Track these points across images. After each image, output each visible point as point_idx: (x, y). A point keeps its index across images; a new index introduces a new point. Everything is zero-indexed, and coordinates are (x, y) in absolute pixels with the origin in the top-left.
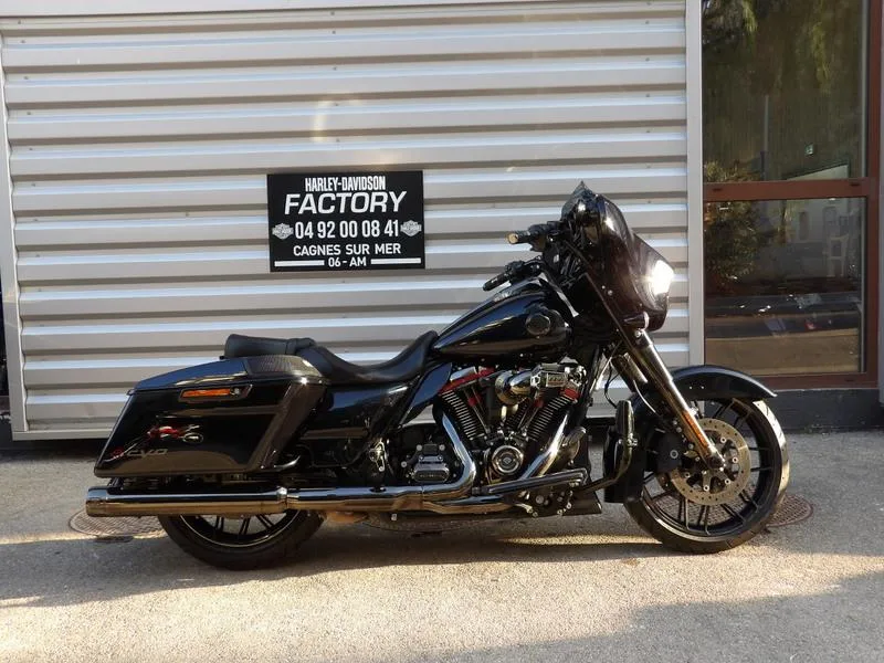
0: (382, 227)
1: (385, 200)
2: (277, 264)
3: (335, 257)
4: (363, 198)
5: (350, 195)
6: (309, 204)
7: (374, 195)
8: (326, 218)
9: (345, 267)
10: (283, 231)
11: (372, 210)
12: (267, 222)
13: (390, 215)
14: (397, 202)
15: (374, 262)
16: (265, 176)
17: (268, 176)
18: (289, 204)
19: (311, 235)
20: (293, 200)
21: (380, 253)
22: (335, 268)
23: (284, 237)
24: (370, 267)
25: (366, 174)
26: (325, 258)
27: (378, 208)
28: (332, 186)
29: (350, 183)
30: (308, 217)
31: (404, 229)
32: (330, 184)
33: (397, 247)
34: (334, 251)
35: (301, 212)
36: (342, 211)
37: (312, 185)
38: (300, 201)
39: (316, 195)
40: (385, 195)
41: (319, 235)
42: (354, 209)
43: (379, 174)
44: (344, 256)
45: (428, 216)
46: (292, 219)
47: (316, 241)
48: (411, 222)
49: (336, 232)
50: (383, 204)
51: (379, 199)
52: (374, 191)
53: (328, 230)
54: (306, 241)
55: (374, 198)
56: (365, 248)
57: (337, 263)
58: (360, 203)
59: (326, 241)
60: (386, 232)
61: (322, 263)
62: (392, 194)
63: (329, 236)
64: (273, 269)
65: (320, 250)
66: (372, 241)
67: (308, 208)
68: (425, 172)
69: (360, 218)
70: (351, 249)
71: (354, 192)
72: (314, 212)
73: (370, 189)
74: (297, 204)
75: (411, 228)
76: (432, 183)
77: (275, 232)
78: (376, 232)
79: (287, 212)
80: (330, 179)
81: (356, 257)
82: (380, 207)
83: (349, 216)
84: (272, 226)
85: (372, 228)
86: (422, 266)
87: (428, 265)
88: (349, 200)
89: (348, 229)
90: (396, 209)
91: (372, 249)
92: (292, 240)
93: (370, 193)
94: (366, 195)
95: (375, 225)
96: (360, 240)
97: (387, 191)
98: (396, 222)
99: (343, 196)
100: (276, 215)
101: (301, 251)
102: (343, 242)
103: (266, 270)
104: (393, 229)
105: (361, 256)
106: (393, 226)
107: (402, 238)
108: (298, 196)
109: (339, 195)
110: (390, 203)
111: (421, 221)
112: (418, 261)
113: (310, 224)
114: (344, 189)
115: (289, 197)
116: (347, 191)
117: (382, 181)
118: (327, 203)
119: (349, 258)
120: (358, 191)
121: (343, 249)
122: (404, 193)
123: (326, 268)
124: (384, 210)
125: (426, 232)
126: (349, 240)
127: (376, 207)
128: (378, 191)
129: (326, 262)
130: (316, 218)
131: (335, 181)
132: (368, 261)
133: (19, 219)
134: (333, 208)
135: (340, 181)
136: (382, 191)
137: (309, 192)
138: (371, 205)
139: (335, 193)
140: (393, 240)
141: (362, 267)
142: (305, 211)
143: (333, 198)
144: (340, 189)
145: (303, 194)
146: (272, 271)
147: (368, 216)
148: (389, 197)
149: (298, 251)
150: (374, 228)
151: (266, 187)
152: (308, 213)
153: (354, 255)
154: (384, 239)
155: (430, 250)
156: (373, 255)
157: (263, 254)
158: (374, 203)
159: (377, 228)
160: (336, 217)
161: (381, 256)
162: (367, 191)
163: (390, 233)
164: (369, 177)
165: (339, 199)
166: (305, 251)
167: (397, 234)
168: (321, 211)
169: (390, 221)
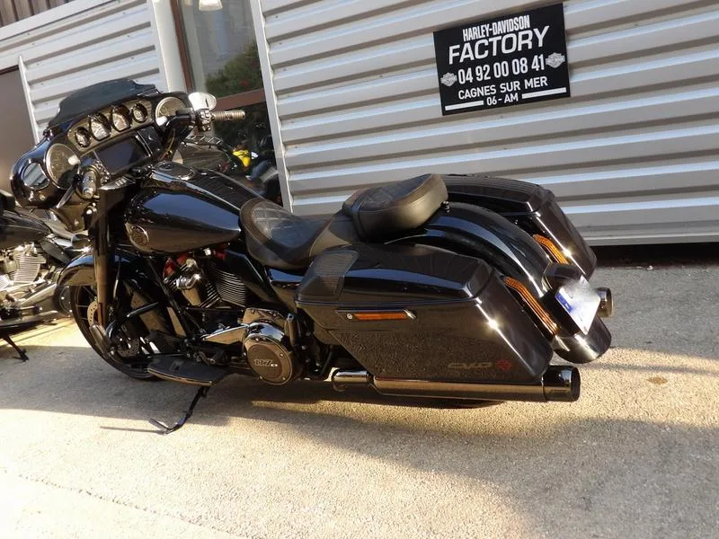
0: (530, 64)
1: (531, 37)
2: (448, 108)
3: (492, 96)
4: (512, 38)
5: (500, 38)
6: (467, 53)
7: (521, 34)
8: (482, 62)
9: (501, 104)
10: (449, 79)
11: (520, 49)
12: (436, 73)
13: (536, 50)
14: (541, 37)
15: (525, 96)
16: (432, 35)
17: (434, 33)
18: (452, 55)
19: (471, 79)
20: (454, 51)
21: (529, 88)
22: (493, 106)
23: (450, 85)
24: (521, 101)
25: (512, 16)
26: (483, 98)
27: (525, 46)
28: (485, 33)
29: (499, 27)
30: (467, 64)
31: (549, 61)
32: (483, 31)
33: (544, 80)
34: (491, 91)
35: (461, 61)
36: (495, 54)
37: (468, 34)
38: (460, 50)
39: (473, 43)
40: (530, 33)
41: (478, 78)
42: (504, 51)
43: (523, 14)
44: (499, 95)
45: (570, 46)
46: (454, 69)
47: (476, 84)
48: (555, 54)
49: (491, 74)
50: (529, 42)
51: (525, 37)
52: (520, 30)
53: (484, 72)
54: (468, 86)
55: (520, 37)
56: (516, 85)
57: (493, 101)
58: (509, 43)
59: (484, 83)
60: (533, 67)
61: (481, 103)
62: (536, 30)
63: (486, 78)
64: (445, 113)
65: (483, 91)
66: (521, 77)
67: (467, 56)
68: (564, 3)
69: (509, 58)
70: (504, 88)
71: (503, 35)
72: (472, 59)
73: (516, 29)
74: (458, 54)
75: (555, 60)
76: (571, 15)
77: (444, 81)
78: (524, 68)
79: (451, 62)
80: (482, 27)
81: (509, 93)
82: (527, 45)
83: (501, 57)
84: (440, 76)
85: (521, 66)
86: (567, 94)
87: (573, 94)
88: (499, 43)
89: (501, 69)
90: (540, 44)
91: (522, 85)
92: (457, 86)
93: (516, 33)
94: (514, 36)
95: (523, 62)
96: (512, 78)
97: (531, 29)
98: (541, 57)
99: (494, 40)
100: (443, 67)
101: (464, 94)
102: (496, 82)
103: (440, 114)
104: (540, 64)
105: (513, 92)
106: (539, 60)
107: (548, 71)
108: (458, 46)
109: (490, 40)
110: (535, 40)
111: (564, 52)
112: (563, 90)
113: (470, 69)
114: (494, 34)
115: (451, 48)
116: (497, 35)
117: (525, 21)
118: (482, 49)
119: (503, 96)
120: (507, 33)
121: (498, 89)
122: (546, 28)
123: (485, 107)
124: (530, 47)
125: (571, 60)
126: (503, 79)
127: (523, 45)
128: (524, 30)
129: (485, 102)
130: (474, 64)
131: (487, 27)
132: (520, 96)
133: (280, 96)
134: (487, 52)
135: (491, 27)
136: (527, 29)
137: (467, 42)
138: (518, 44)
139: (487, 38)
140: (540, 73)
141: (515, 103)
142: (465, 59)
143: (487, 44)
144: (491, 35)
145: (462, 44)
146: (444, 114)
147: (517, 55)
148: (534, 35)
149: (462, 95)
150: (523, 65)
151: (433, 43)
152: (467, 60)
153: (507, 92)
154: (532, 74)
155: (573, 80)
156: (523, 90)
157: (436, 101)
158: (521, 42)
159: (525, 65)
160: (490, 60)
161: (530, 90)
162: (515, 32)
163: (537, 68)
164: (516, 18)
165: (491, 44)
166: (468, 94)
167: (543, 68)
168: (478, 57)
169: (536, 57)
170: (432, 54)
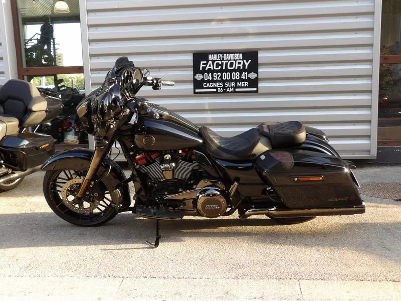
0: (241, 75)
1: (242, 64)
2: (197, 91)
3: (220, 88)
4: (233, 63)
5: (227, 61)
6: (210, 66)
7: (237, 61)
8: (217, 71)
9: (224, 92)
10: (199, 77)
11: (236, 68)
12: (192, 73)
13: (244, 70)
14: (247, 64)
15: (237, 90)
16: (192, 54)
18: (202, 66)
19: (211, 78)
20: (203, 64)
22: (220, 92)
23: (199, 80)
24: (235, 92)
25: (234, 53)
26: (216, 88)
28: (220, 58)
29: (227, 57)
30: (209, 71)
31: (250, 76)
32: (219, 57)
33: (247, 84)
34: (220, 85)
35: (207, 69)
36: (224, 68)
37: (211, 57)
38: (206, 64)
39: (213, 62)
40: (242, 61)
41: (214, 78)
42: (229, 68)
43: (240, 53)
44: (224, 87)
45: (260, 70)
46: (203, 72)
47: (213, 81)
48: (253, 73)
49: (221, 77)
51: (239, 63)
52: (237, 60)
53: (218, 76)
54: (209, 81)
55: (237, 63)
56: (233, 84)
57: (221, 90)
58: (231, 65)
59: (217, 81)
60: (242, 77)
61: (215, 90)
62: (245, 61)
63: (218, 79)
64: (195, 93)
65: (214, 85)
66: (236, 81)
67: (210, 67)
68: (259, 52)
70: (227, 85)
71: (229, 60)
72: (212, 69)
73: (236, 59)
74: (205, 66)
75: (253, 76)
76: (262, 57)
77: (196, 77)
78: (238, 77)
79: (201, 69)
80: (219, 55)
81: (229, 88)
82: (240, 67)
83: (227, 70)
84: (194, 75)
85: (236, 76)
86: (257, 91)
87: (259, 91)
88: (227, 64)
89: (226, 76)
90: (246, 68)
91: (236, 84)
92: (203, 80)
93: (236, 61)
94: (234, 62)
95: (238, 74)
96: (231, 80)
97: (243, 60)
98: (246, 73)
99: (224, 62)
100: (196, 70)
102: (224, 82)
103: (192, 93)
104: (245, 76)
105: (232, 87)
106: (245, 75)
107: (249, 80)
108: (205, 62)
109: (222, 62)
110: (244, 65)
111: (257, 73)
112: (255, 89)
113: (210, 74)
115: (202, 62)
116: (226, 60)
117: (241, 56)
118: (218, 65)
119: (226, 88)
120: (231, 60)
121: (224, 85)
122: (250, 61)
123: (217, 92)
124: (241, 68)
125: (259, 77)
126: (227, 81)
127: (238, 67)
128: (239, 60)
129: (217, 90)
130: (213, 71)
131: (221, 56)
132: (234, 90)
133: (92, 72)
134: (220, 67)
135: (223, 56)
137: (210, 61)
139: (221, 61)
140: (245, 80)
141: (232, 92)
142: (208, 69)
143: (220, 63)
144: (223, 59)
145: (208, 61)
146: (194, 93)
147: (235, 70)
148: (244, 63)
149: (205, 85)
150: (237, 76)
151: (192, 58)
152: (210, 69)
153: (228, 87)
154: (241, 80)
155: (260, 85)
156: (236, 87)
157: (191, 87)
158: (237, 65)
160: (221, 71)
161: (240, 87)
162: (234, 60)
163: (244, 78)
164: (236, 54)
165: (223, 63)
166: (208, 85)
167: (247, 78)
168: (215, 68)
169: (244, 73)
170: (192, 64)
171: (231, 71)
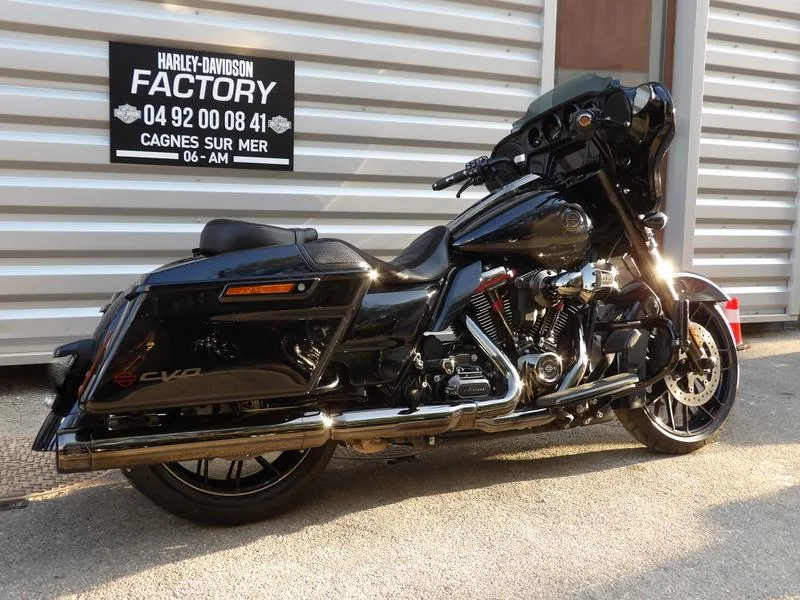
0: (248, 121)
1: (252, 89)
2: (120, 153)
3: (192, 150)
4: (227, 84)
5: (211, 79)
6: (161, 84)
7: (240, 82)
8: (183, 103)
9: (203, 163)
10: (128, 114)
11: (237, 100)
12: (107, 101)
13: (258, 107)
14: (265, 93)
15: (237, 159)
16: (107, 44)
17: (110, 43)
18: (136, 82)
19: (163, 122)
20: (142, 77)
21: (244, 150)
22: (191, 164)
23: (129, 122)
24: (232, 165)
25: (232, 57)
26: (180, 151)
27: (244, 98)
28: (191, 67)
29: (211, 65)
30: (159, 100)
31: (272, 124)
32: (188, 63)
33: (263, 145)
34: (190, 143)
35: (151, 93)
36: (202, 96)
37: (165, 61)
38: (151, 79)
39: (172, 74)
40: (252, 83)
41: (173, 122)
42: (216, 96)
43: (246, 58)
44: (201, 151)
45: (298, 112)
46: (141, 99)
47: (169, 129)
48: (280, 117)
49: (194, 120)
50: (249, 94)
51: (246, 87)
52: (239, 77)
53: (184, 117)
54: (157, 129)
55: (239, 86)
56: (227, 143)
57: (193, 158)
58: (223, 89)
59: (181, 131)
60: (252, 126)
61: (175, 156)
62: (260, 83)
63: (186, 125)
64: (114, 159)
65: (174, 140)
66: (235, 135)
67: (161, 89)
68: (297, 63)
70: (210, 143)
71: (216, 76)
72: (168, 94)
73: (236, 75)
74: (146, 83)
75: (280, 124)
76: (305, 77)
77: (118, 113)
78: (240, 125)
79: (134, 90)
80: (188, 57)
81: (216, 152)
82: (246, 97)
83: (210, 103)
84: (114, 105)
85: (236, 121)
86: (290, 168)
87: (297, 168)
88: (210, 85)
89: (209, 119)
90: (264, 101)
91: (235, 145)
92: (139, 125)
93: (235, 78)
94: (231, 82)
95: (240, 117)
96: (221, 133)
97: (254, 79)
98: (263, 116)
99: (204, 79)
100: (119, 92)
101: (150, 140)
102: (202, 134)
103: (106, 159)
104: (260, 124)
105: (223, 152)
106: (260, 120)
107: (269, 135)
108: (148, 73)
109: (198, 77)
110: (257, 94)
111: (291, 118)
112: (286, 162)
113: (162, 109)
114: (204, 71)
115: (137, 72)
116: (208, 74)
117: (248, 68)
118: (185, 85)
119: (208, 153)
120: (221, 75)
121: (202, 143)
122: (273, 84)
123: (180, 162)
124: (250, 100)
125: (297, 130)
126: (209, 132)
127: (241, 96)
128: (245, 78)
129: (181, 156)
130: (170, 102)
131: (195, 60)
132: (231, 158)
134: (190, 93)
135: (200, 61)
136: (249, 78)
137: (162, 70)
138: (236, 93)
139: (194, 74)
140: (259, 136)
141: (222, 164)
142: (156, 92)
143: (192, 80)
144: (200, 71)
145: (155, 71)
146: (112, 161)
147: (232, 106)
148: (257, 86)
149: (147, 139)
150: (238, 121)
151: (107, 57)
152: (160, 96)
153: (214, 150)
154: (249, 134)
155: (299, 151)
156: (235, 151)
157: (101, 141)
158: (239, 92)
159: (242, 121)
160: (195, 103)
161: (245, 153)
162: (232, 77)
163: (257, 128)
164: (235, 61)
165: (198, 83)
166: (155, 140)
167: (264, 130)
168: (177, 94)
169: (257, 115)
170: (104, 71)
171: (223, 107)
